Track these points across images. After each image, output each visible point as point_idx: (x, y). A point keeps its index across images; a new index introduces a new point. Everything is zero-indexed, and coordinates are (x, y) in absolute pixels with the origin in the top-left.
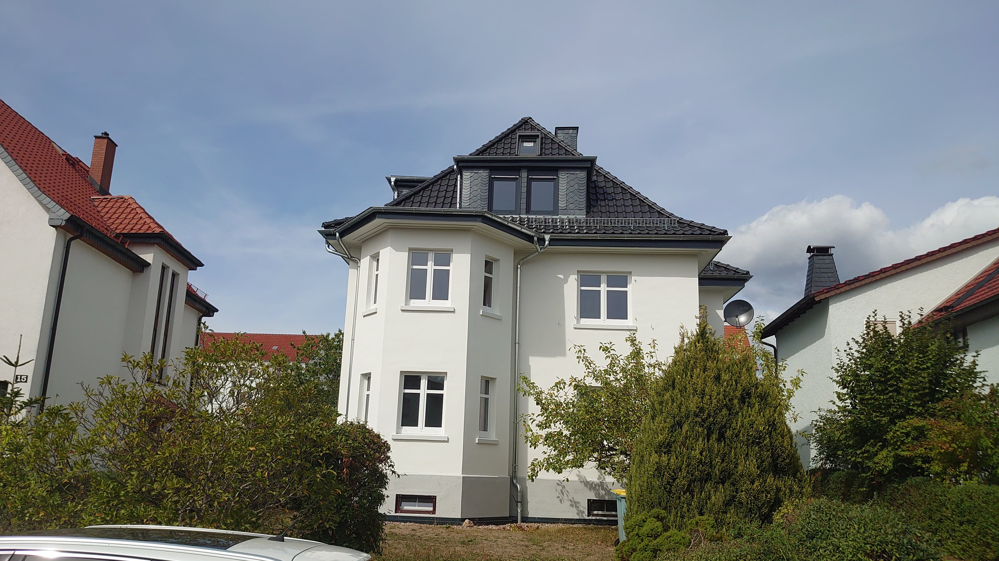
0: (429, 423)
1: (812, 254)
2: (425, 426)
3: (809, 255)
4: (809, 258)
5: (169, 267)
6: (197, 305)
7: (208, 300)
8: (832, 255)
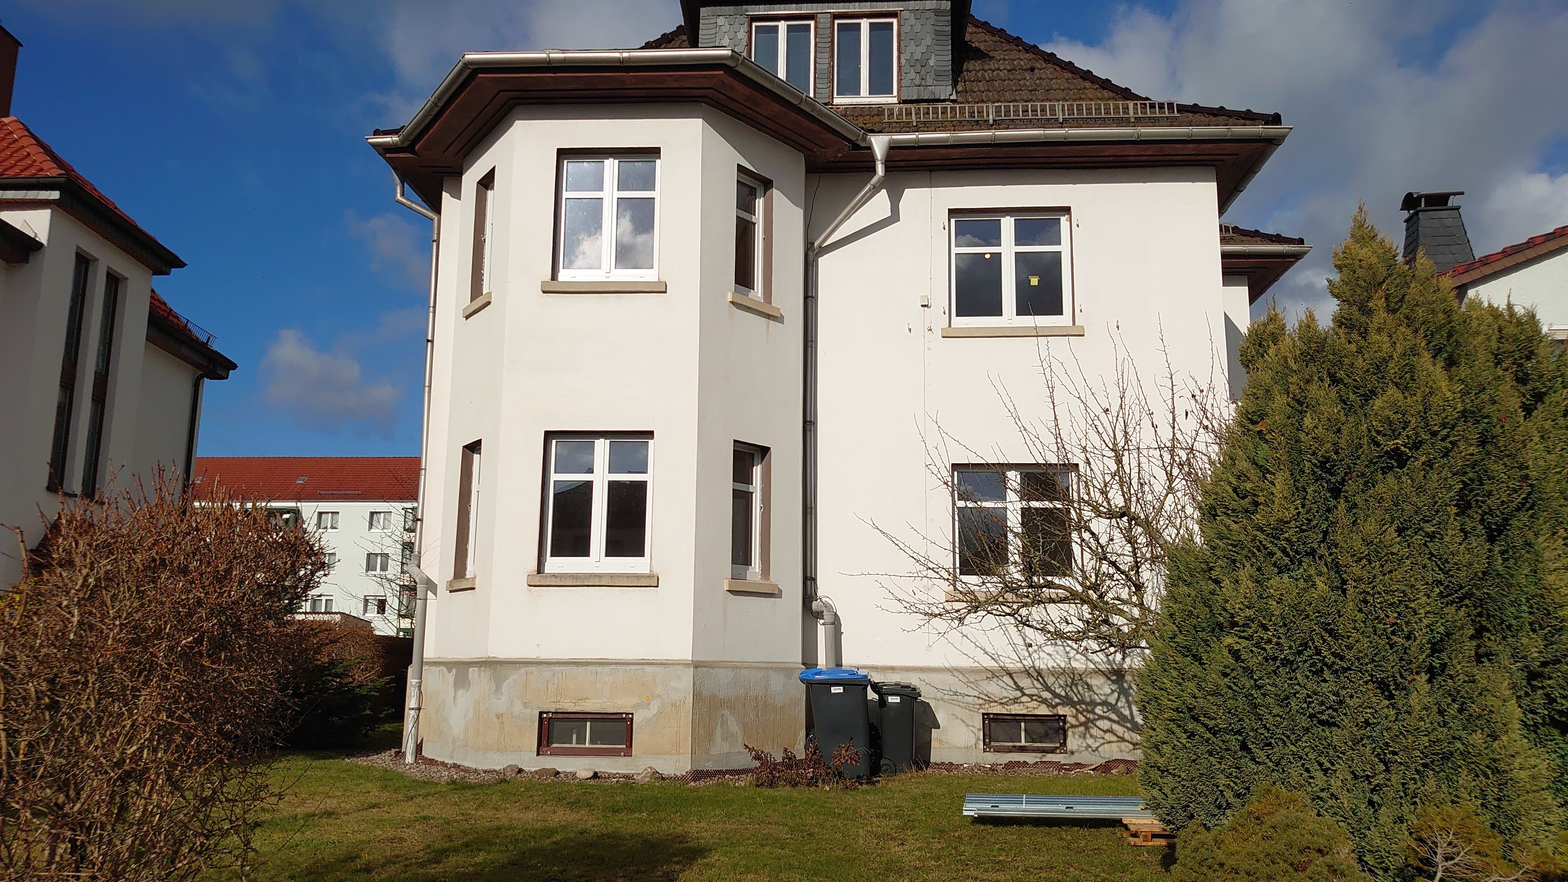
0: (614, 548)
1: (1412, 212)
2: (607, 555)
3: (1406, 214)
4: (1407, 221)
5: (97, 260)
6: (185, 351)
7: (215, 346)
8: (1457, 208)
